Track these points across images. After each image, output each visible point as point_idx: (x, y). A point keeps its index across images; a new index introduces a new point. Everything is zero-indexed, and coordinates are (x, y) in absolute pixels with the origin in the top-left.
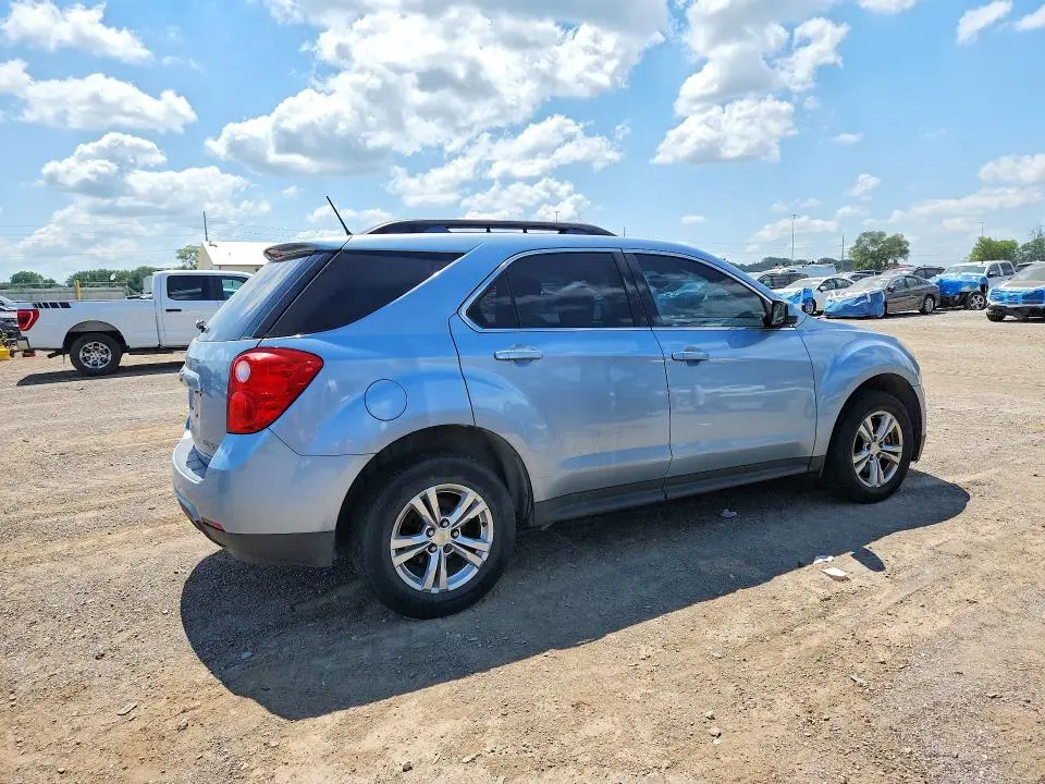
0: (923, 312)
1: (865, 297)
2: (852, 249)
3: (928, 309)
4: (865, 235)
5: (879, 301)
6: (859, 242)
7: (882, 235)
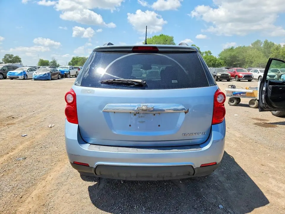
0: (59, 79)
1: (46, 74)
2: (3, 59)
3: (60, 78)
4: (7, 55)
5: (49, 75)
6: (5, 57)
7: (12, 55)
